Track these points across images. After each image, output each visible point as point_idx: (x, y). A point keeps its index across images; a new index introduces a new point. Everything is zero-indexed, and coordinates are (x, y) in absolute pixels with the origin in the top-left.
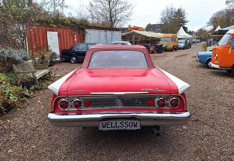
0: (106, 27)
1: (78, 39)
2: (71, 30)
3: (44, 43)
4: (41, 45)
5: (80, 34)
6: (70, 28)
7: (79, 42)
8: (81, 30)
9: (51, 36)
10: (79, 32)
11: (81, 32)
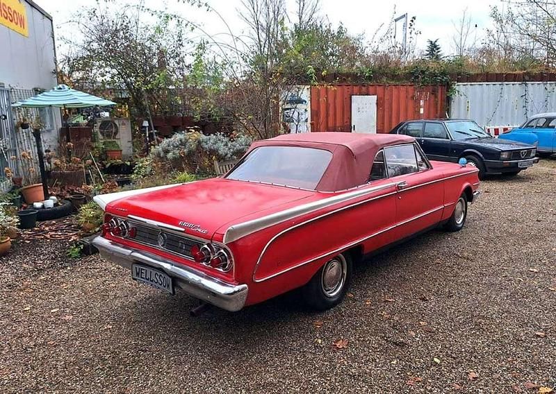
0: (528, 74)
1: (429, 109)
2: (410, 89)
3: (343, 121)
4: (337, 125)
5: (436, 97)
6: (409, 84)
7: (432, 116)
8: (440, 88)
9: (361, 106)
10: (434, 93)
11: (440, 91)
